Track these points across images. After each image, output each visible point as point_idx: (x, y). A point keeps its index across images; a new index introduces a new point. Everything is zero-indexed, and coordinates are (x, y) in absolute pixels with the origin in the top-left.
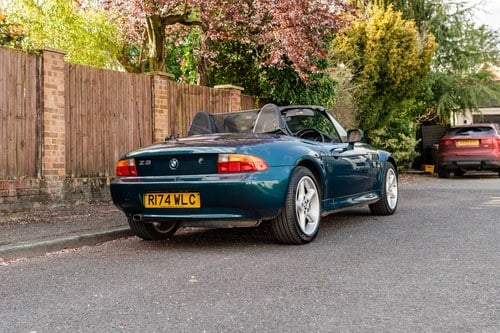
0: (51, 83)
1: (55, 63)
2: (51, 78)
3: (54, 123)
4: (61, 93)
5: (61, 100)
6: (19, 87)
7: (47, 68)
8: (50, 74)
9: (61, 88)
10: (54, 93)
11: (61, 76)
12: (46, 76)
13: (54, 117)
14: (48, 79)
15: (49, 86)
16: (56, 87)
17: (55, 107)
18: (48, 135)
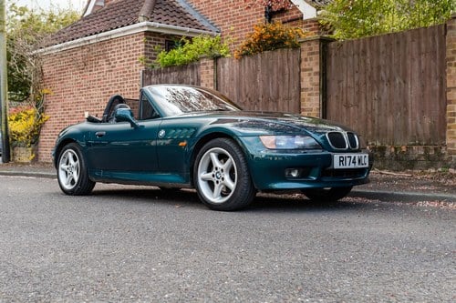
0: (307, 67)
1: (311, 49)
2: (307, 63)
3: (309, 100)
4: (316, 73)
5: (316, 79)
6: (287, 76)
7: (304, 55)
8: (306, 60)
9: (317, 69)
10: (310, 75)
11: (316, 58)
12: (303, 62)
13: (309, 95)
14: (304, 65)
15: (306, 70)
16: (311, 69)
17: (310, 86)
18: (304, 110)
